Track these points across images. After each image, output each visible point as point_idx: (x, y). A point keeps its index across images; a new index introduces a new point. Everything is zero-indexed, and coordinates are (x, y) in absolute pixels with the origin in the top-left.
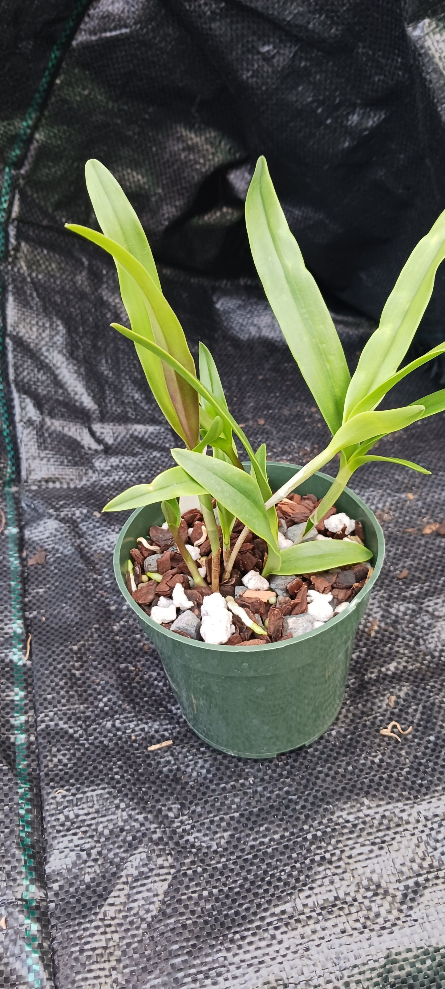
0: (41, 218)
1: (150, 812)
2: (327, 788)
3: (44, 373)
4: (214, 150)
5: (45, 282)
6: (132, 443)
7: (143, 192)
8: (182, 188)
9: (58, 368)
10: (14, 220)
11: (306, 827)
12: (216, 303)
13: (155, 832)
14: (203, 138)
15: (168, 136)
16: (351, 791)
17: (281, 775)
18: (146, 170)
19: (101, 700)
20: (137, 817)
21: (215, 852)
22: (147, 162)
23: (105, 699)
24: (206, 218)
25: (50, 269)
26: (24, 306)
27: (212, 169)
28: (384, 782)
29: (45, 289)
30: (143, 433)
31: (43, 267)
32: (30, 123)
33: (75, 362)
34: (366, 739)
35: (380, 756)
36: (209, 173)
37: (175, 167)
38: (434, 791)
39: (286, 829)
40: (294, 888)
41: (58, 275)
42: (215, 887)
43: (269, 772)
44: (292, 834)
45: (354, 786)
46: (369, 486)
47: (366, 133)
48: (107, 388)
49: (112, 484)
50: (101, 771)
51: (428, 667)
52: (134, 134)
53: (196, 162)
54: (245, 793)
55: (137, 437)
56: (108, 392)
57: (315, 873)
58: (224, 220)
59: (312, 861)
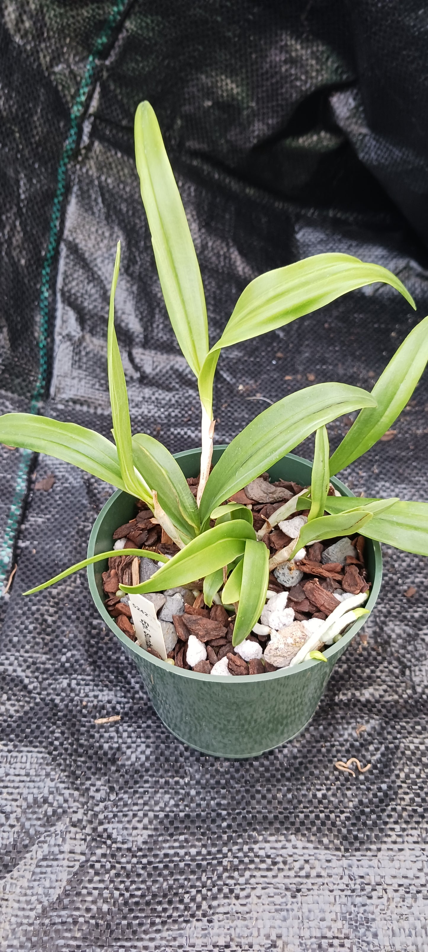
0: (120, 117)
1: (77, 789)
2: (259, 812)
3: (94, 286)
4: (318, 67)
5: (114, 187)
6: (170, 376)
7: (235, 103)
8: (278, 105)
9: (109, 283)
10: (90, 115)
11: (225, 850)
12: (297, 233)
13: (75, 812)
14: (309, 51)
15: (271, 43)
16: (282, 823)
17: (218, 782)
18: (242, 79)
19: (64, 654)
20: (63, 791)
21: (129, 850)
22: (244, 70)
23: (69, 654)
24: (301, 140)
25: (121, 173)
26: (86, 211)
27: (313, 89)
28: (318, 822)
29: (112, 195)
30: (184, 367)
31: (115, 171)
32: (122, 8)
33: (129, 279)
34: (316, 767)
35: (324, 792)
36: (309, 93)
37: (274, 80)
38: (369, 849)
39: (204, 846)
40: (193, 916)
41: (129, 181)
42: (117, 889)
43: (208, 776)
44: (209, 853)
45: (286, 818)
48: (157, 311)
49: (140, 418)
50: (42, 732)
51: (406, 702)
52: (235, 36)
53: (297, 79)
54: (177, 793)
55: (177, 370)
56: (157, 316)
57: (219, 905)
58: (319, 146)
59: (220, 890)
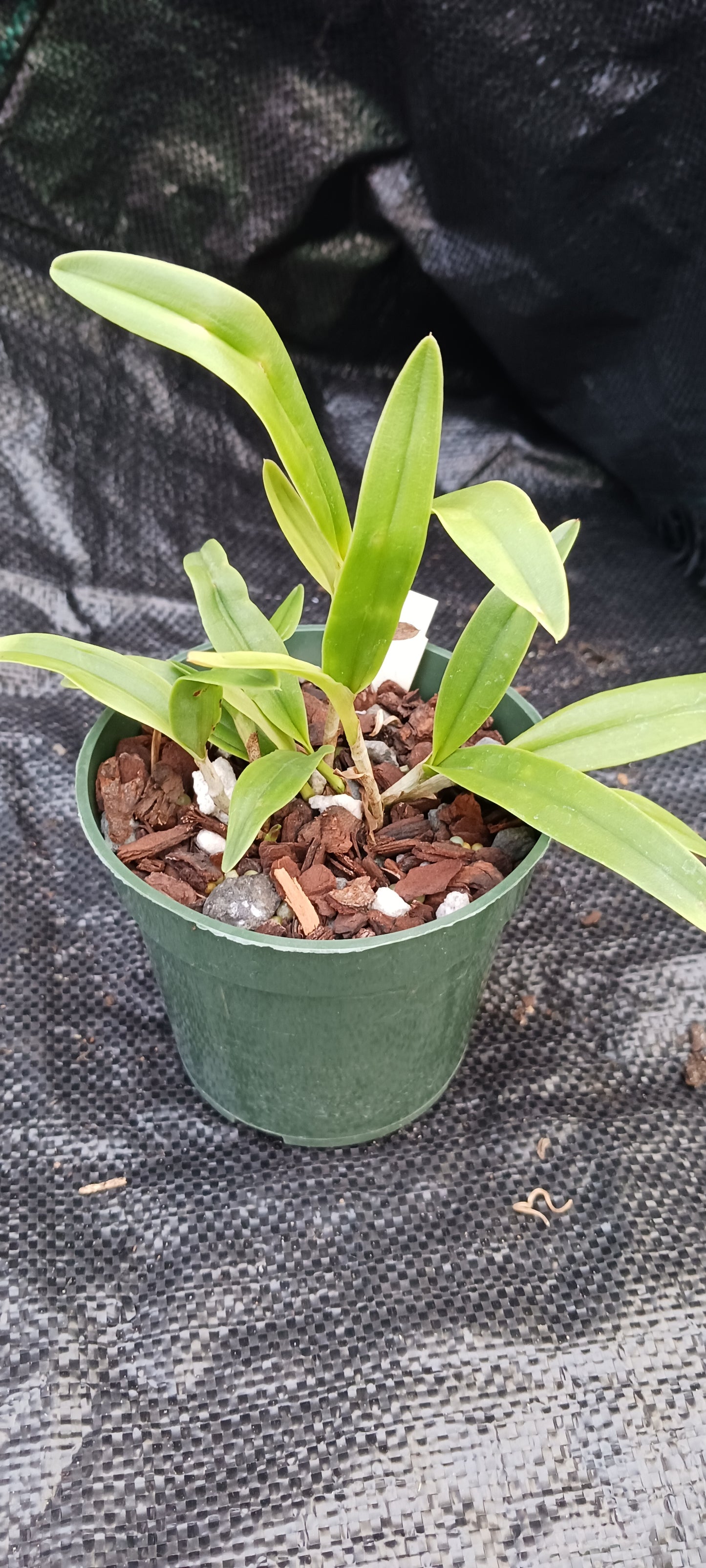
0: (26, 210)
1: (63, 1309)
2: (399, 1301)
4: (347, 124)
5: (23, 326)
6: (144, 630)
7: (216, 187)
8: (286, 188)
9: (26, 480)
11: (348, 1372)
12: (328, 402)
13: (64, 1350)
14: (331, 99)
15: (269, 87)
16: (442, 1312)
17: (317, 1263)
18: (225, 148)
19: (9, 1088)
20: (37, 1316)
21: (173, 1400)
22: (227, 133)
23: (17, 1088)
24: (325, 249)
25: (33, 304)
27: (341, 159)
28: (505, 1302)
29: (21, 339)
30: (166, 614)
31: (22, 299)
32: (21, 30)
33: (58, 473)
34: (485, 1214)
35: (506, 1251)
36: (335, 167)
37: (277, 148)
38: (600, 1330)
39: (310, 1371)
40: (308, 1493)
41: (47, 317)
42: (159, 1472)
43: (297, 1255)
44: (321, 1382)
45: (449, 1303)
47: (621, 111)
48: (110, 525)
51: (616, 1091)
52: (209, 77)
53: (314, 144)
54: (246, 1290)
55: (152, 621)
56: (111, 534)
57: (352, 1467)
58: (355, 258)
59: (351, 1441)
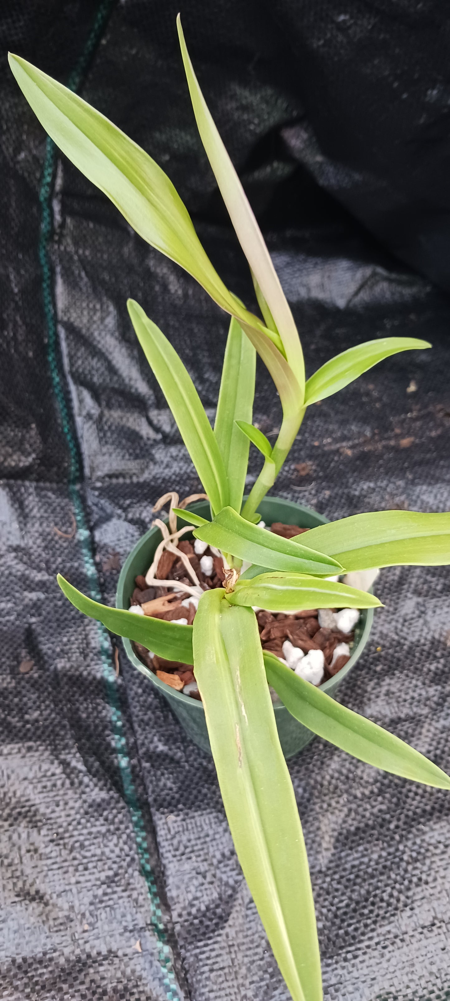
2: (417, 807)
3: (99, 360)
4: (269, 110)
5: (93, 258)
9: (111, 353)
10: (57, 194)
11: (401, 847)
14: (258, 96)
16: (440, 811)
25: (97, 243)
26: (74, 288)
27: (267, 130)
29: (93, 266)
31: (90, 242)
33: (128, 345)
36: (263, 134)
39: (383, 849)
40: (396, 909)
41: (105, 248)
42: (323, 907)
44: (389, 854)
46: (437, 482)
49: (174, 477)
50: (206, 795)
53: (250, 122)
57: (414, 894)
58: (274, 176)
59: (410, 882)
